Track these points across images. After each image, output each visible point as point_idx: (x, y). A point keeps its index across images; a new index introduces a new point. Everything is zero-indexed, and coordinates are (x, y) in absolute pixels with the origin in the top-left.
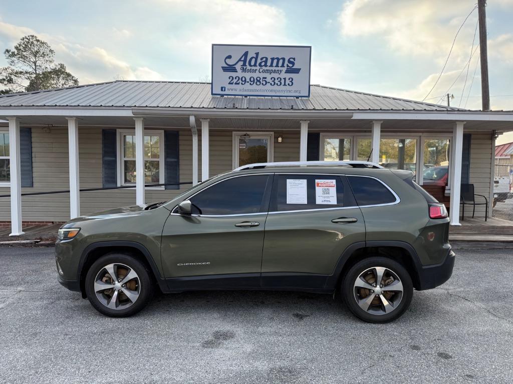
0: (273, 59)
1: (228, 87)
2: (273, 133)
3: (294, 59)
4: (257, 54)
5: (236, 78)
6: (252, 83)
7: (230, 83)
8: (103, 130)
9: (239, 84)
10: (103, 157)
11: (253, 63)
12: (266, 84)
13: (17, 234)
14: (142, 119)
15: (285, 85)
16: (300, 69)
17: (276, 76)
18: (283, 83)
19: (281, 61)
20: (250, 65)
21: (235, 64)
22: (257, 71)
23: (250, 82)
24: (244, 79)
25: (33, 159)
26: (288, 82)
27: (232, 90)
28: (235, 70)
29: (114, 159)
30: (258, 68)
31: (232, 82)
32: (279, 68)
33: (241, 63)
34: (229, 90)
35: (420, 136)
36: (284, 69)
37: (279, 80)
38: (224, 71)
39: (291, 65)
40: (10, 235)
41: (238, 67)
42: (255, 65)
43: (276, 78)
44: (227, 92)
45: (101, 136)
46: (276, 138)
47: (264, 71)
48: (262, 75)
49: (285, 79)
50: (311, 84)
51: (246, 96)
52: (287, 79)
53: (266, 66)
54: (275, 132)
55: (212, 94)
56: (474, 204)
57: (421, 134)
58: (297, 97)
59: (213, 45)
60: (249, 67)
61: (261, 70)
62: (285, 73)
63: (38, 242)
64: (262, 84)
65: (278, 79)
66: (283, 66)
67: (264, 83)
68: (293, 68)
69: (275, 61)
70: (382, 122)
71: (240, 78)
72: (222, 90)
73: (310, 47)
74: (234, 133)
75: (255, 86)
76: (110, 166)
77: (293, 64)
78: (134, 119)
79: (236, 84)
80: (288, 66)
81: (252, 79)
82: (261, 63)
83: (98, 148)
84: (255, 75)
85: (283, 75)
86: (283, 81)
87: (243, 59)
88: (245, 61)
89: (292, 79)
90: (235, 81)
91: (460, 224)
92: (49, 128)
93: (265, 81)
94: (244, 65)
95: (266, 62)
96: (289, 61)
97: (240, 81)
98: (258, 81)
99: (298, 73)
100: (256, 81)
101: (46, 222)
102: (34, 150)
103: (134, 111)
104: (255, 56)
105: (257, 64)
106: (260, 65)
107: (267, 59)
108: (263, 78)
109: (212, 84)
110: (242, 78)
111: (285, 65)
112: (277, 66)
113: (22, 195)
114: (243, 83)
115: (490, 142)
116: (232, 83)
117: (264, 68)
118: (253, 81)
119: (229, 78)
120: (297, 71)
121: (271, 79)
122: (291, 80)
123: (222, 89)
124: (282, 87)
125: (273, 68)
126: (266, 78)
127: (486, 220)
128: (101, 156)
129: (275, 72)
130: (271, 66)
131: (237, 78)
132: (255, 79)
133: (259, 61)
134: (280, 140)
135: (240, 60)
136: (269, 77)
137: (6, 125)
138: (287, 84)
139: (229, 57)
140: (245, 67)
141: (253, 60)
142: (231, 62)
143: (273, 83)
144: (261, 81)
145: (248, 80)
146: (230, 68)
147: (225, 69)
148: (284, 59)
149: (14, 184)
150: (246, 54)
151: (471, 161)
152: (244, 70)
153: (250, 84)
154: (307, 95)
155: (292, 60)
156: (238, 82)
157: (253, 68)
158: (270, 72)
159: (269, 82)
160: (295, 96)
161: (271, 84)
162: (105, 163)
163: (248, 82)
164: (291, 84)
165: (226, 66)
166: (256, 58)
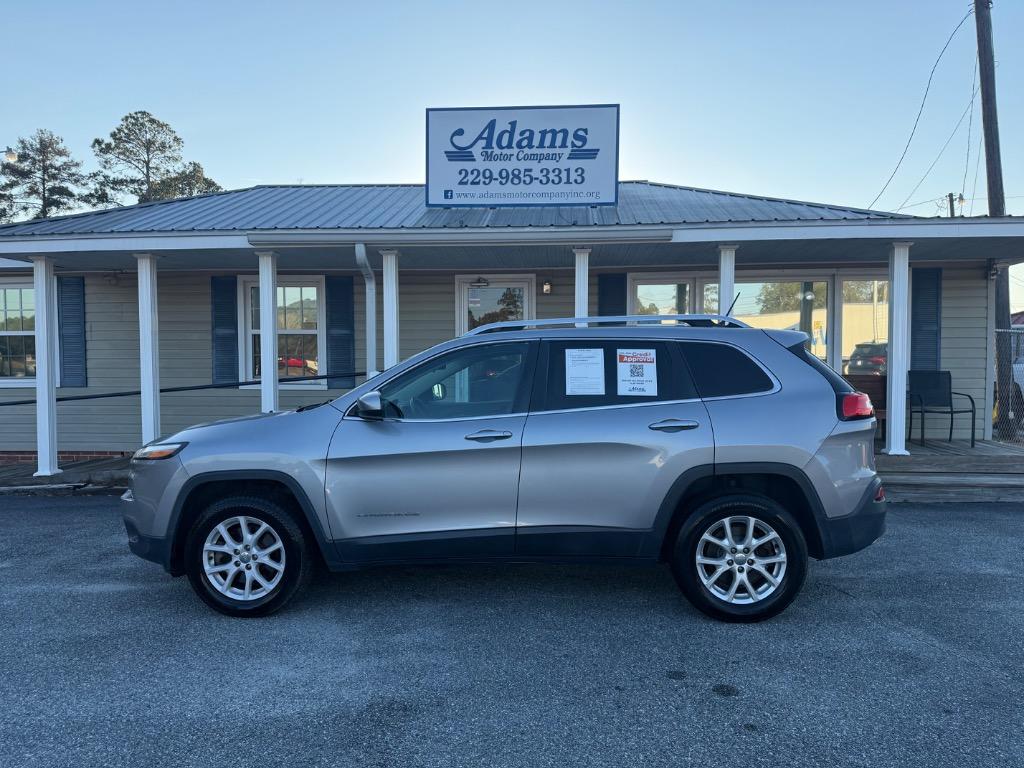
0: (544, 133)
1: (457, 189)
2: (533, 276)
3: (586, 131)
4: (513, 124)
5: (472, 173)
6: (504, 181)
7: (461, 183)
8: (213, 278)
9: (478, 183)
10: (213, 329)
11: (505, 142)
12: (531, 181)
13: (47, 473)
14: (271, 252)
15: (568, 182)
16: (598, 150)
17: (550, 165)
18: (564, 179)
19: (560, 137)
20: (500, 147)
21: (471, 146)
22: (514, 158)
23: (500, 179)
24: (487, 174)
25: (88, 335)
26: (573, 176)
27: (465, 195)
28: (470, 158)
29: (233, 332)
30: (515, 151)
31: (465, 180)
32: (557, 151)
33: (483, 143)
34: (459, 196)
35: (834, 275)
36: (567, 151)
37: (557, 172)
38: (450, 160)
39: (579, 143)
40: (35, 475)
41: (477, 151)
42: (509, 146)
43: (551, 170)
44: (455, 201)
45: (209, 290)
46: (540, 286)
47: (527, 158)
48: (523, 165)
49: (568, 170)
50: (620, 179)
51: (493, 207)
52: (572, 173)
53: (530, 146)
54: (539, 274)
55: (428, 205)
56: (952, 413)
57: (834, 271)
58: (594, 206)
59: (428, 110)
60: (497, 151)
61: (521, 156)
62: (569, 158)
63: (79, 487)
64: (524, 181)
65: (554, 171)
67: (528, 179)
68: (584, 148)
69: (549, 137)
70: (737, 247)
71: (481, 171)
72: (446, 197)
73: (618, 106)
74: (457, 277)
75: (509, 188)
76: (227, 346)
77: (584, 140)
78: (256, 253)
79: (473, 183)
80: (573, 145)
81: (504, 174)
82: (520, 141)
83: (204, 312)
84: (510, 166)
85: (564, 163)
86: (564, 175)
87: (485, 135)
88: (489, 140)
89: (583, 171)
90: (471, 178)
91: (908, 453)
92: (115, 276)
93: (530, 176)
94: (489, 145)
95: (530, 139)
96: (576, 136)
97: (481, 177)
98: (515, 176)
99: (594, 158)
101: (110, 453)
102: (89, 317)
103: (252, 238)
104: (509, 128)
105: (514, 145)
106: (519, 145)
107: (532, 133)
108: (526, 170)
109: (427, 185)
110: (484, 171)
111: (569, 144)
112: (552, 145)
113: (58, 400)
114: (487, 181)
115: (983, 283)
116: (466, 183)
117: (527, 151)
118: (507, 177)
119: (460, 173)
120: (592, 154)
121: (542, 171)
122: (580, 172)
123: (448, 194)
124: (562, 187)
125: (545, 151)
126: (530, 170)
127: (973, 446)
128: (209, 327)
129: (548, 157)
130: (541, 145)
131: (476, 173)
132: (510, 172)
133: (517, 138)
134: (546, 288)
135: (480, 137)
136: (536, 167)
137: (29, 273)
138: (572, 180)
139: (460, 132)
140: (490, 151)
141: (506, 136)
142: (461, 142)
143: (544, 181)
144: (522, 176)
145: (496, 175)
146: (461, 154)
147: (452, 156)
148: (565, 132)
149: (42, 382)
150: (492, 125)
151: (944, 324)
152: (488, 157)
153: (501, 183)
154: (613, 200)
155: (581, 133)
156: (477, 180)
157: (505, 151)
158: (540, 158)
159: (537, 179)
160: (588, 204)
161: (541, 182)
162: (216, 339)
163: (496, 179)
164: (579, 179)
165: (454, 150)
166: (512, 133)
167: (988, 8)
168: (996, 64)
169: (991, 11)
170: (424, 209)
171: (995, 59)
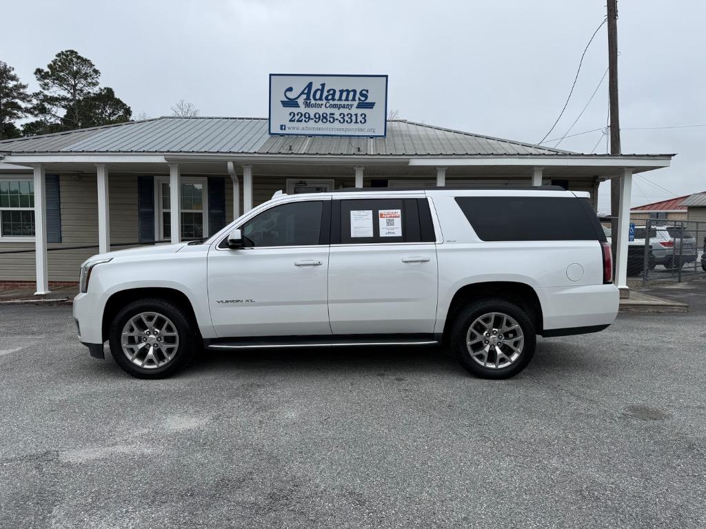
0: (342, 92)
1: (289, 125)
2: (333, 181)
3: (367, 91)
4: (323, 85)
5: (298, 115)
6: (317, 120)
7: (291, 121)
8: (139, 177)
9: (301, 121)
10: (139, 208)
11: (318, 96)
12: (334, 121)
13: (43, 293)
14: (177, 165)
15: (356, 122)
16: (375, 103)
17: (346, 111)
18: (354, 120)
19: (351, 94)
20: (315, 99)
21: (297, 98)
22: (323, 107)
23: (315, 119)
24: (307, 116)
25: (62, 210)
26: (360, 118)
27: (294, 128)
28: (297, 105)
29: (151, 210)
30: (324, 102)
31: (293, 119)
32: (350, 103)
33: (304, 96)
34: (289, 128)
36: (356, 103)
37: (349, 116)
38: (284, 106)
39: (363, 99)
40: (35, 294)
41: (301, 101)
42: (321, 99)
43: (346, 114)
44: (287, 131)
45: (136, 184)
47: (331, 106)
48: (329, 111)
49: (356, 115)
50: (388, 119)
51: (310, 136)
52: (359, 115)
53: (333, 99)
54: (336, 180)
55: (270, 133)
58: (371, 137)
59: (271, 75)
60: (313, 102)
61: (328, 105)
62: (357, 108)
64: (330, 121)
65: (348, 115)
66: (354, 99)
67: (332, 120)
68: (367, 101)
69: (345, 94)
70: (446, 169)
71: (303, 114)
72: (281, 129)
73: (387, 76)
74: (288, 180)
75: (320, 124)
76: (147, 219)
77: (366, 97)
78: (169, 165)
79: (298, 121)
80: (360, 99)
81: (317, 116)
82: (327, 96)
83: (134, 197)
84: (321, 111)
85: (354, 111)
86: (354, 118)
87: (306, 92)
88: (308, 94)
89: (365, 116)
90: (297, 118)
92: (78, 174)
93: (334, 118)
94: (308, 98)
95: (333, 95)
96: (361, 94)
97: (303, 117)
98: (324, 117)
99: (372, 108)
100: (321, 118)
102: (62, 200)
103: (167, 157)
104: (320, 87)
106: (327, 98)
107: (334, 91)
108: (331, 114)
109: (269, 120)
110: (305, 114)
111: (357, 99)
112: (347, 99)
113: (48, 250)
114: (307, 120)
116: (294, 121)
117: (331, 102)
118: (319, 118)
119: (290, 115)
120: (371, 105)
121: (340, 115)
122: (363, 116)
123: (282, 127)
124: (353, 125)
125: (342, 103)
126: (333, 114)
128: (137, 207)
129: (344, 107)
130: (340, 99)
131: (300, 115)
132: (321, 115)
133: (325, 94)
135: (303, 93)
136: (337, 112)
137: (31, 173)
138: (358, 121)
139: (290, 89)
140: (308, 102)
141: (319, 93)
142: (291, 95)
143: (342, 121)
144: (328, 117)
145: (312, 116)
146: (291, 103)
147: (285, 104)
148: (355, 91)
149: (39, 239)
150: (310, 86)
152: (307, 105)
153: (315, 121)
154: (383, 134)
155: (364, 92)
156: (301, 119)
157: (318, 102)
158: (339, 107)
159: (337, 119)
160: (368, 136)
161: (340, 121)
162: (141, 215)
163: (312, 119)
164: (363, 121)
165: (286, 100)
166: (322, 91)
167: (615, 19)
168: (618, 54)
169: (617, 21)
170: (268, 136)
171: (618, 50)
